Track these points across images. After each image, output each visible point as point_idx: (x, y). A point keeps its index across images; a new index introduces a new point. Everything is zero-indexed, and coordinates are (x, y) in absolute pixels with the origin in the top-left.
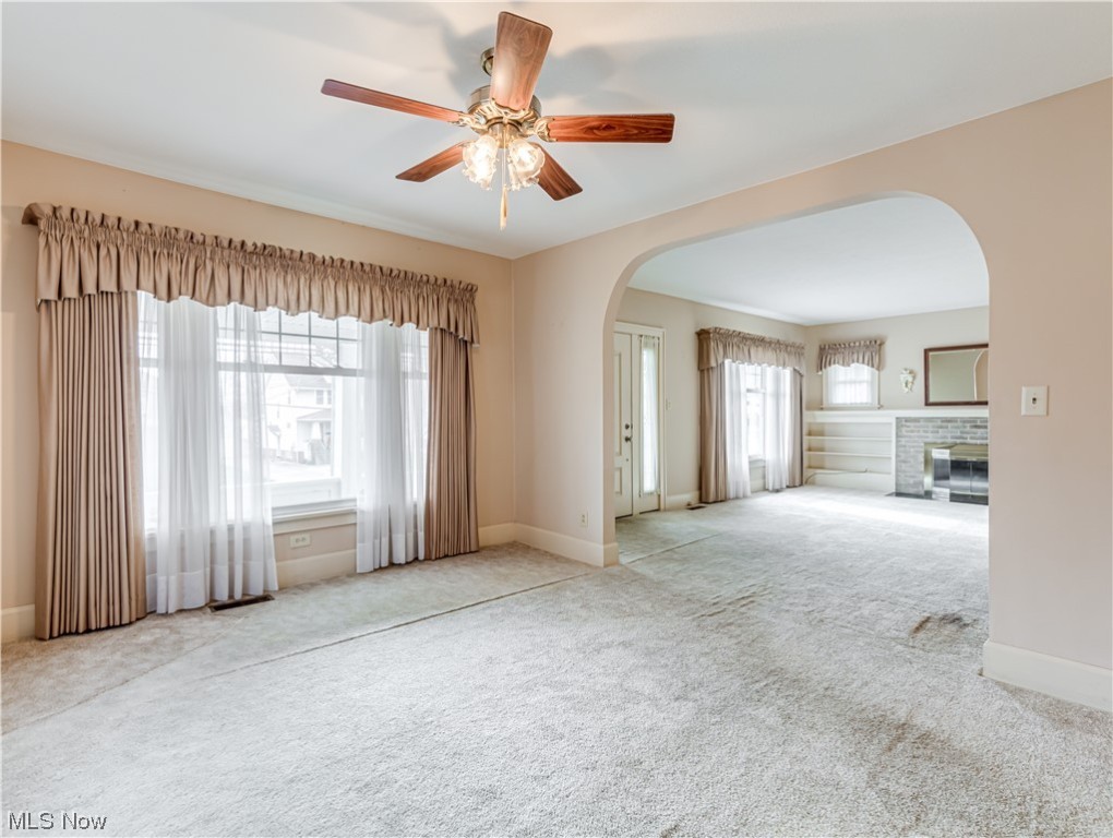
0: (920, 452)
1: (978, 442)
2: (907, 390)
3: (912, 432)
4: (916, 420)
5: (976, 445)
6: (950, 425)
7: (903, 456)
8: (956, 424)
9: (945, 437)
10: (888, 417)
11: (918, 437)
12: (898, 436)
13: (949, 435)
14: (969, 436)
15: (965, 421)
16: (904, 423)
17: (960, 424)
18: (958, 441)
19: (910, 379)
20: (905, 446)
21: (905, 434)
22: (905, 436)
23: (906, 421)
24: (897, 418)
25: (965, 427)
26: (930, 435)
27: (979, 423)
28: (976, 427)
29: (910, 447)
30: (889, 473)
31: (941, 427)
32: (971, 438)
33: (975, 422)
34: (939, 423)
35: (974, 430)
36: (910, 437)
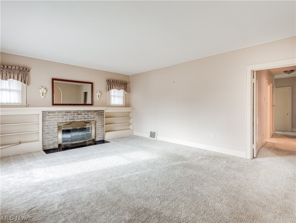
0: (55, 128)
1: (79, 120)
2: (43, 97)
3: (52, 118)
4: (53, 112)
5: (78, 122)
6: (68, 114)
7: (47, 131)
8: (71, 113)
9: (67, 120)
10: (38, 111)
11: (55, 120)
12: (43, 121)
13: (68, 118)
14: (76, 118)
15: (74, 112)
16: (47, 114)
17: (72, 113)
18: (72, 121)
19: (45, 92)
20: (48, 126)
21: (47, 119)
22: (48, 121)
23: (48, 113)
24: (43, 112)
25: (74, 115)
26: (60, 119)
27: (79, 113)
28: (79, 114)
29: (50, 126)
30: (38, 141)
31: (65, 115)
32: (77, 119)
33: (78, 112)
34: (64, 113)
35: (78, 116)
36: (51, 121)
